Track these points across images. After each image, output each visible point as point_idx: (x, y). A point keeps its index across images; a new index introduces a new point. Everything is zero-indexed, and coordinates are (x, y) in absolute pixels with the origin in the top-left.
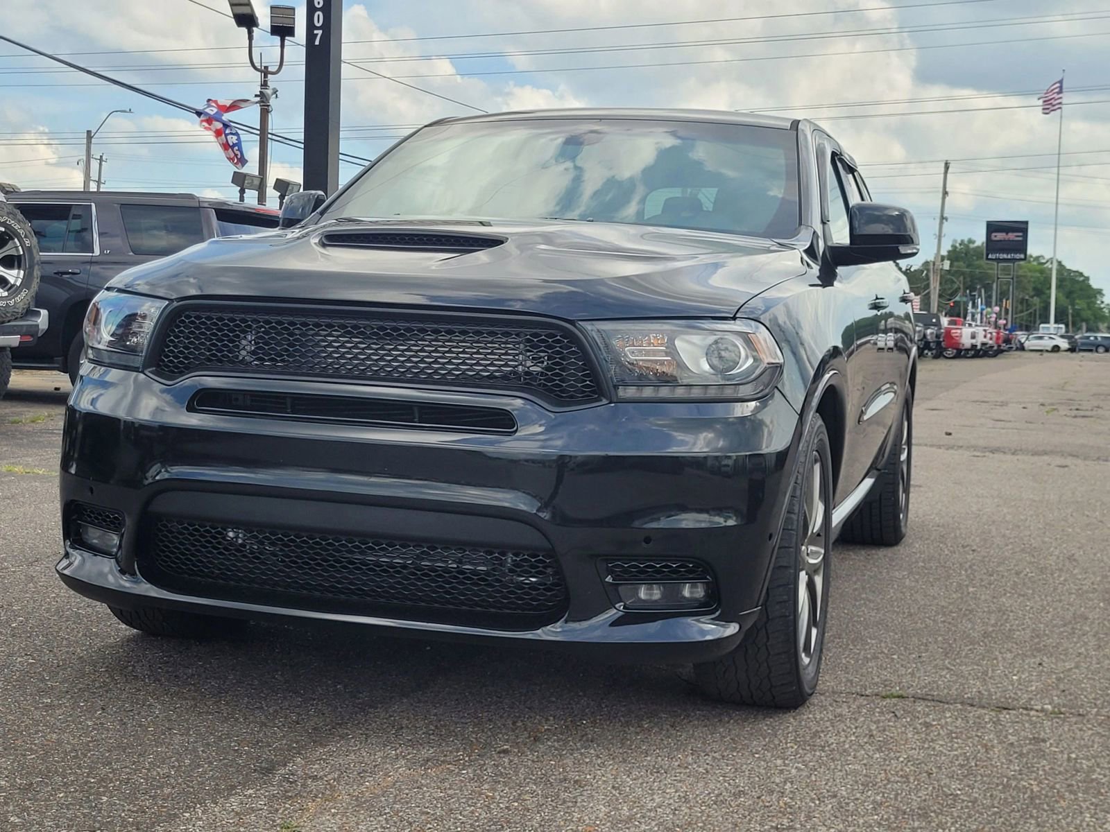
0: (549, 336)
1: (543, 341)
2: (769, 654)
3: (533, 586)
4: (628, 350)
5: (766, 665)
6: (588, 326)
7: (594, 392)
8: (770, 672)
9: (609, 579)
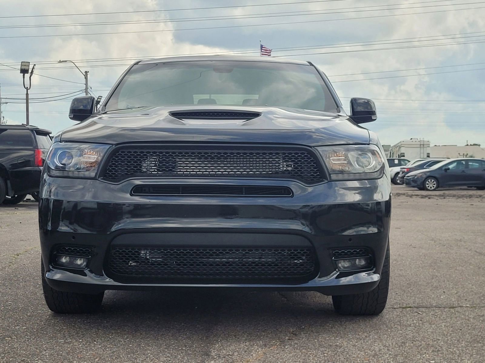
0: (302, 154)
1: (293, 156)
2: (379, 289)
3: (301, 264)
4: (332, 159)
5: (377, 294)
6: (319, 149)
7: (321, 178)
8: (378, 297)
9: (333, 258)
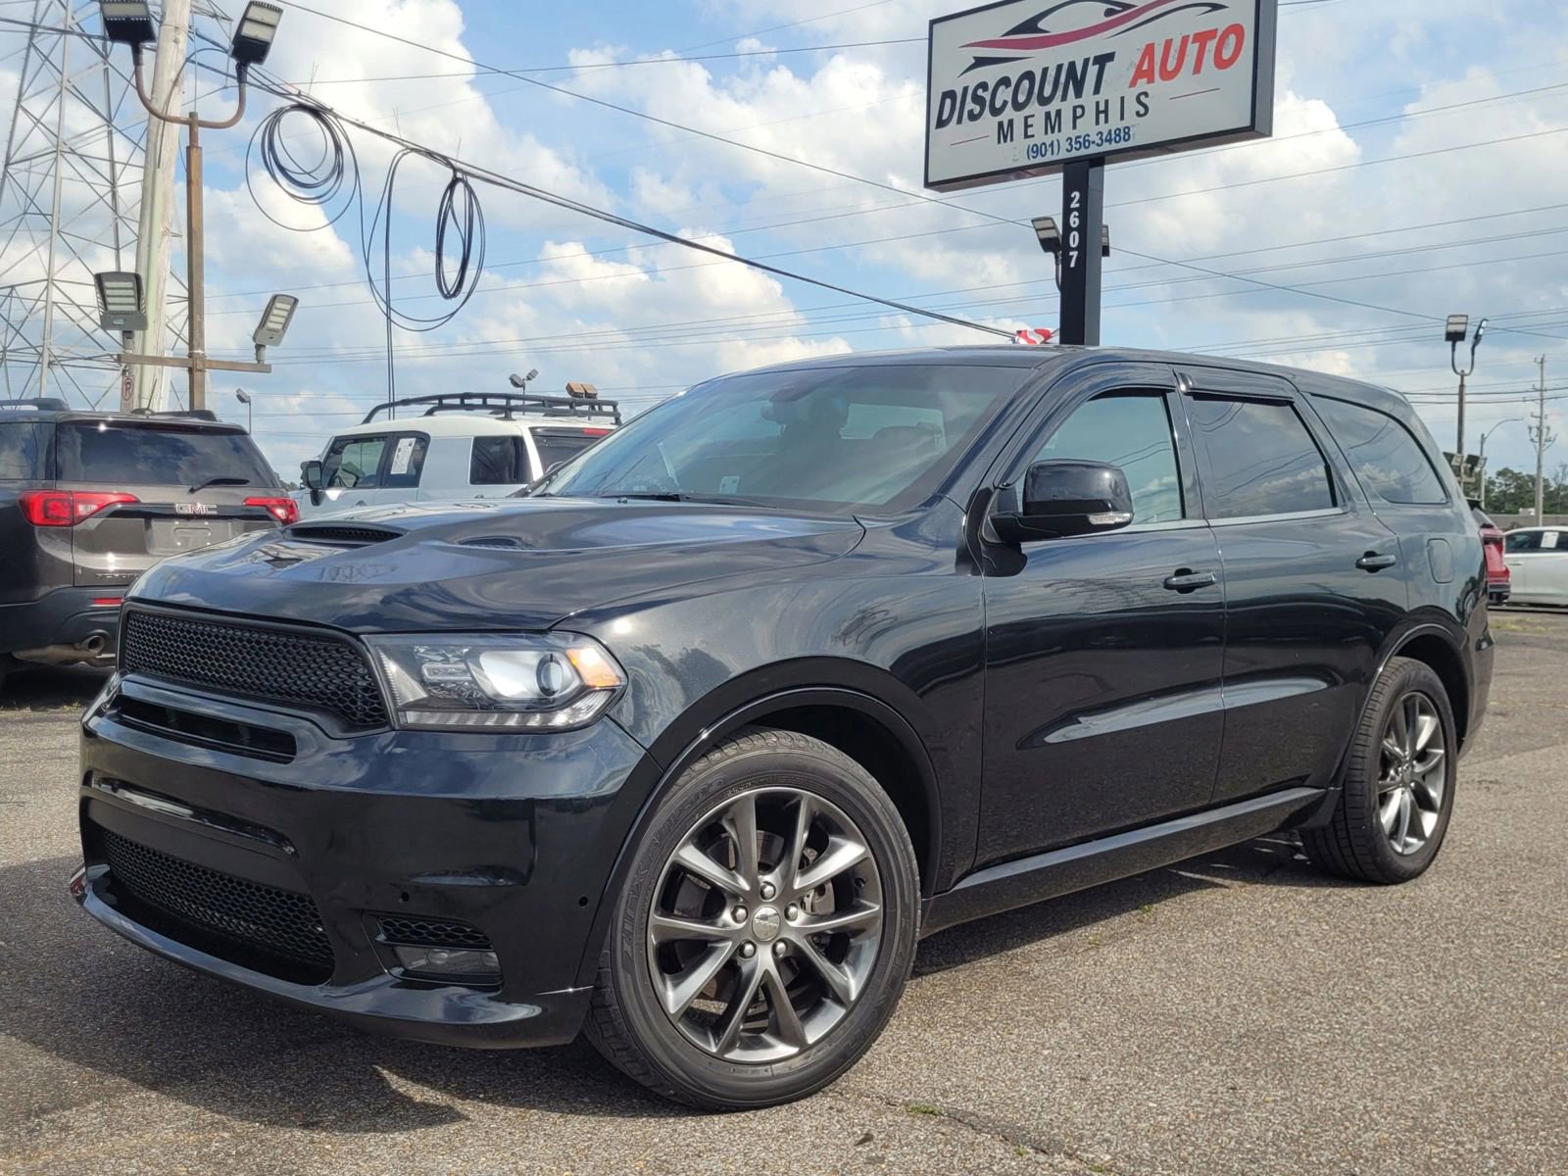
4: (427, 668)
7: (383, 716)
9: (381, 938)
